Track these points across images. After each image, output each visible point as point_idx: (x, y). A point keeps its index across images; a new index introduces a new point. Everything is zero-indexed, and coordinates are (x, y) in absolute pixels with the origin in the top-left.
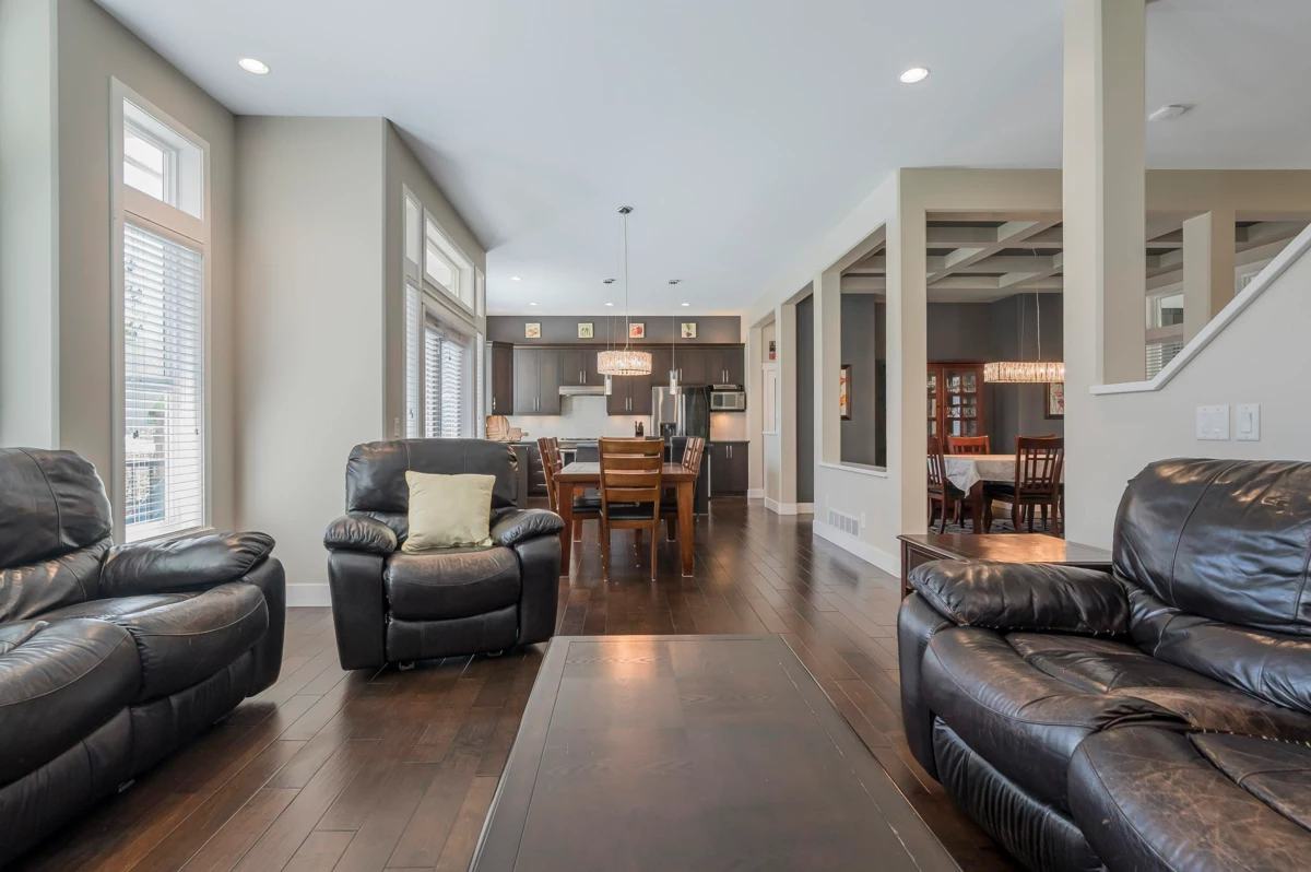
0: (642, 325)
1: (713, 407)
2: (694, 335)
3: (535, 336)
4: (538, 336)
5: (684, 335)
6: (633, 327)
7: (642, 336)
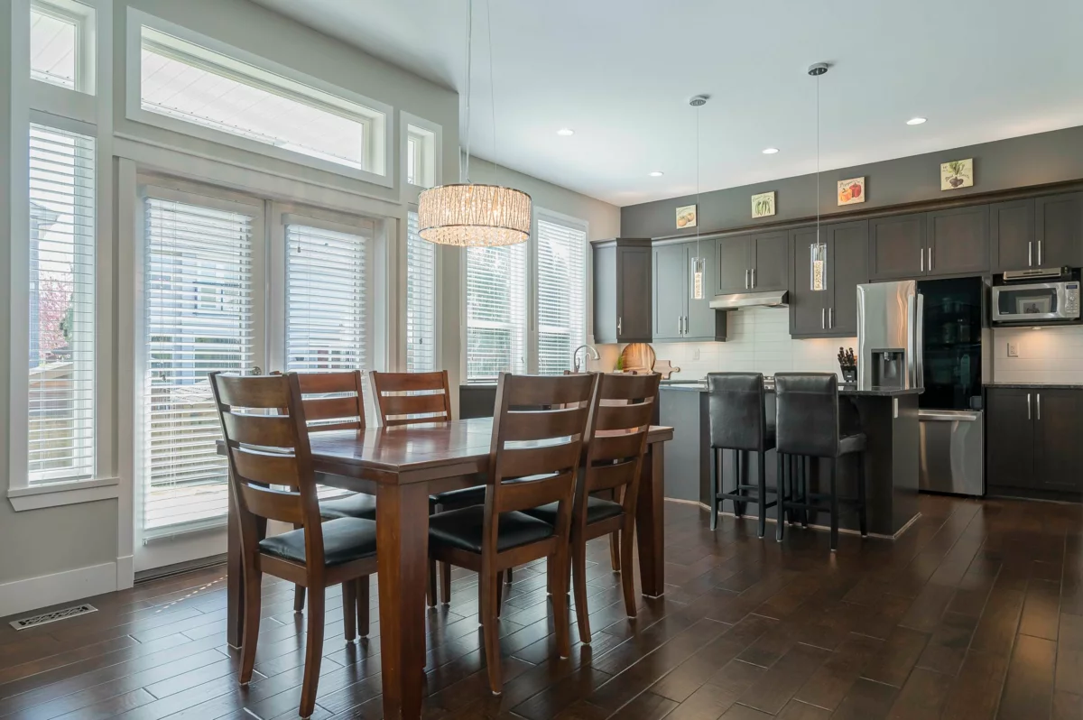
0: (860, 181)
1: (997, 315)
2: (968, 182)
3: (689, 225)
4: (693, 223)
5: (946, 185)
6: (844, 187)
7: (861, 198)
